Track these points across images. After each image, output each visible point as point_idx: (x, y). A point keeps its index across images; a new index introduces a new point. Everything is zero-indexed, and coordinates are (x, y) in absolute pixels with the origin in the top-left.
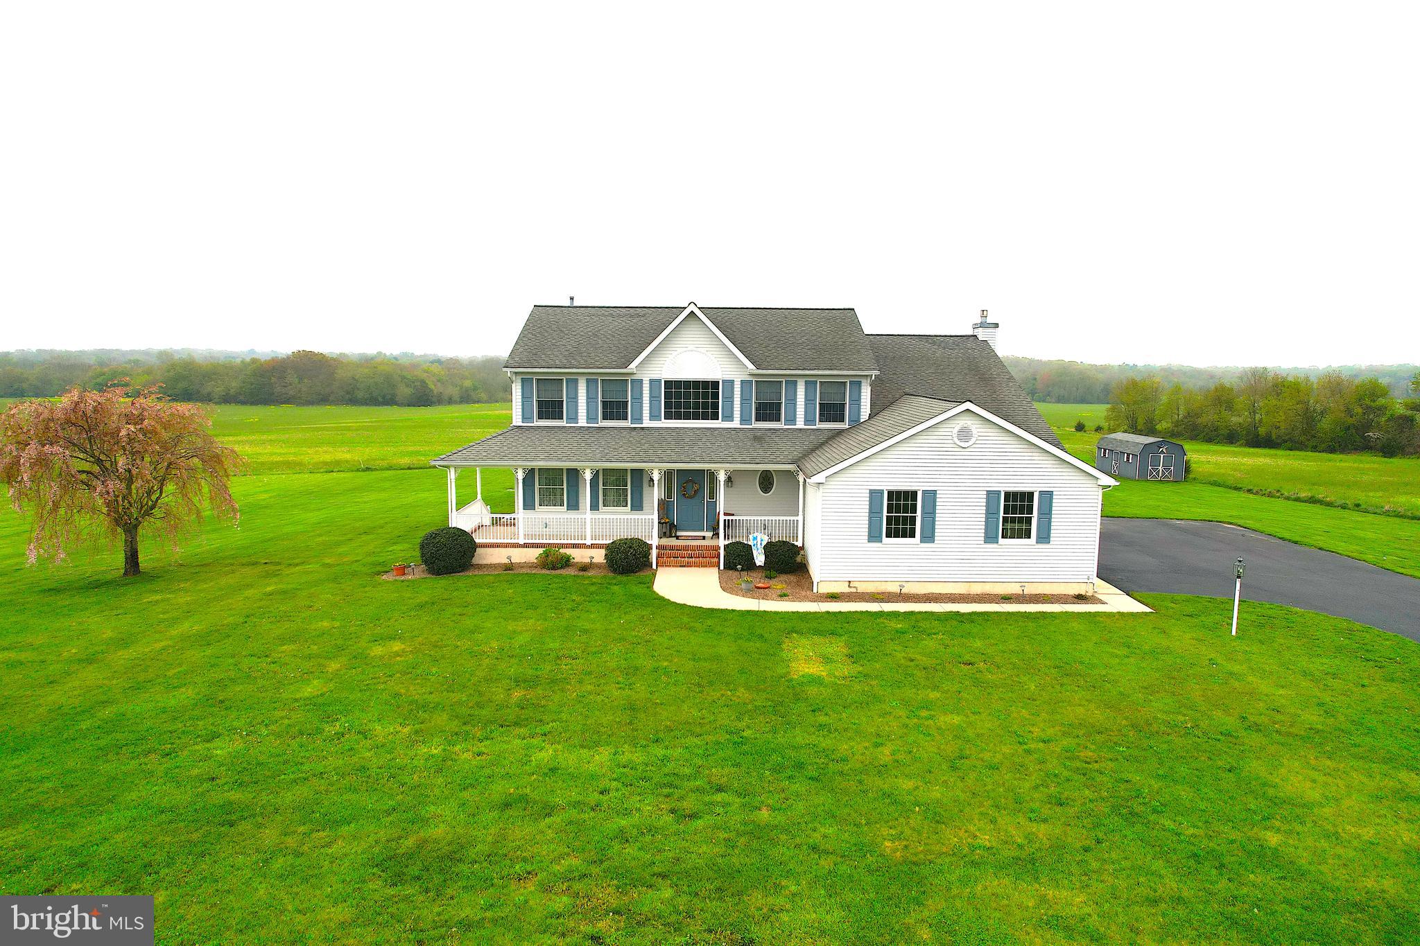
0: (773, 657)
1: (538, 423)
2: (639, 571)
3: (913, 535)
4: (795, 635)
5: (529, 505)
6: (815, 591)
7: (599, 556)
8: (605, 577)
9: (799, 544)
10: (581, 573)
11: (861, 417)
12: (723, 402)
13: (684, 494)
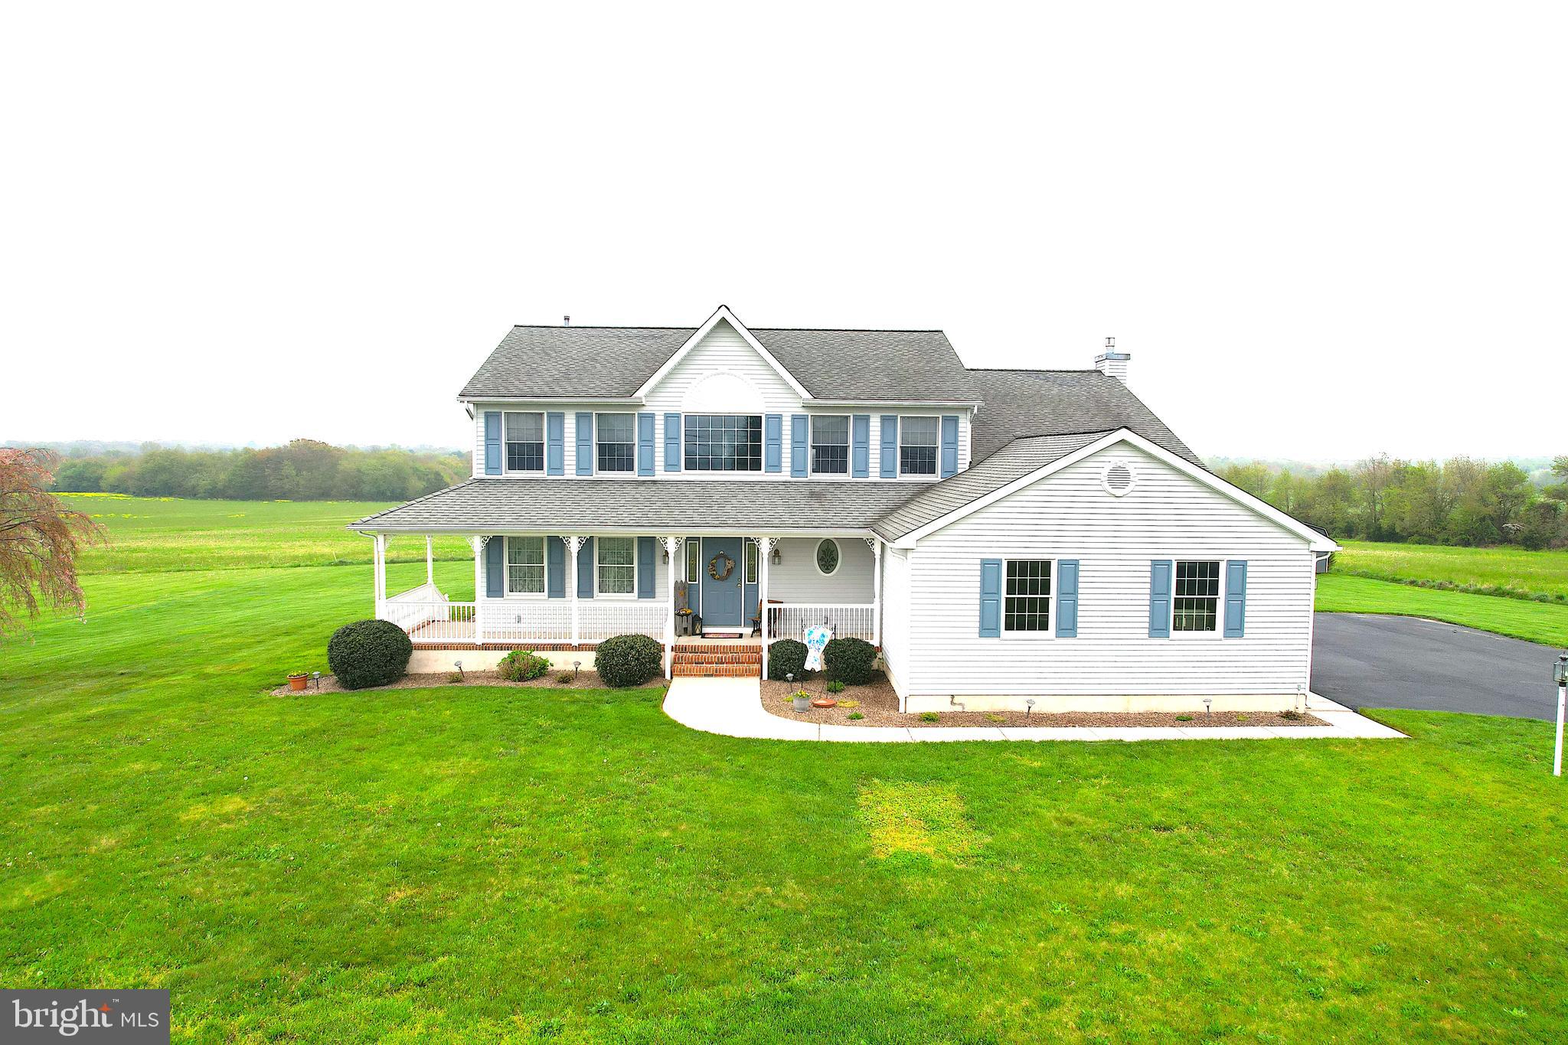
0: (842, 821)
1: (509, 475)
2: (643, 683)
3: (1044, 626)
4: (876, 781)
5: (494, 590)
6: (902, 710)
7: (588, 662)
8: (594, 691)
9: (875, 642)
10: (561, 686)
11: (959, 466)
12: (767, 445)
13: (713, 574)
